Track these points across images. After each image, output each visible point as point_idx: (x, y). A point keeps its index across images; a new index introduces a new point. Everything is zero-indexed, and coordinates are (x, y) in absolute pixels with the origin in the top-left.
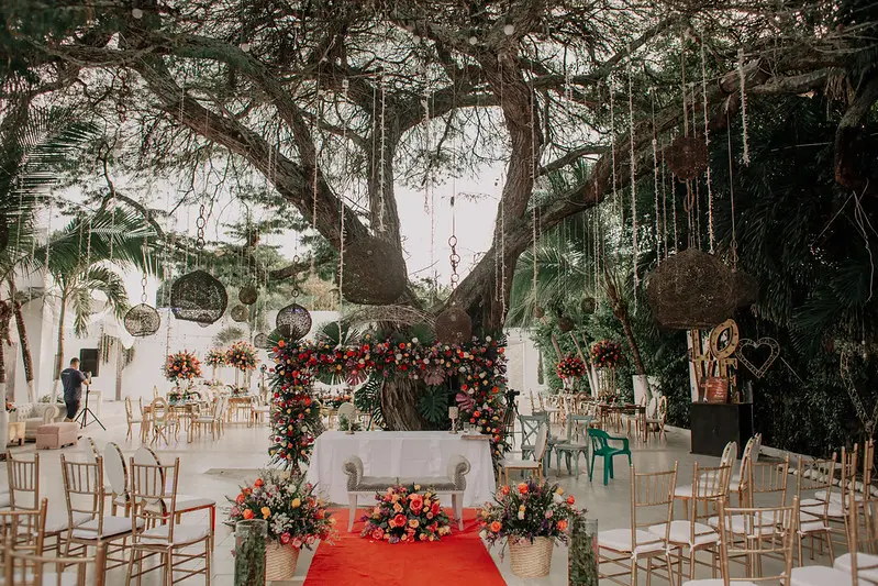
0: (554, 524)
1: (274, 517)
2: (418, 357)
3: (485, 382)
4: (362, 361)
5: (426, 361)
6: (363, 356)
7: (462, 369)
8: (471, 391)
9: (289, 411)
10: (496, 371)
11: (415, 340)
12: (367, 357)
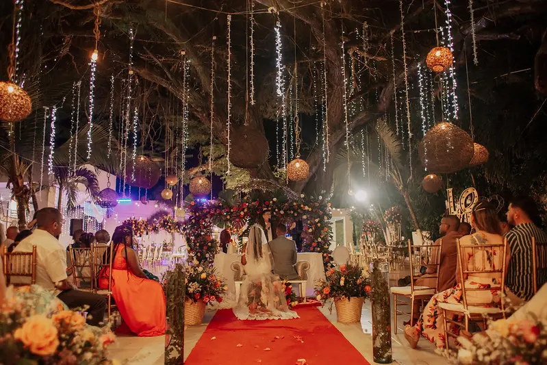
0: (363, 288)
1: (190, 285)
2: (276, 210)
3: (319, 225)
4: (242, 213)
5: (282, 212)
6: (243, 210)
7: (305, 217)
8: (310, 230)
9: (198, 244)
10: (326, 218)
11: (275, 199)
12: (246, 210)
